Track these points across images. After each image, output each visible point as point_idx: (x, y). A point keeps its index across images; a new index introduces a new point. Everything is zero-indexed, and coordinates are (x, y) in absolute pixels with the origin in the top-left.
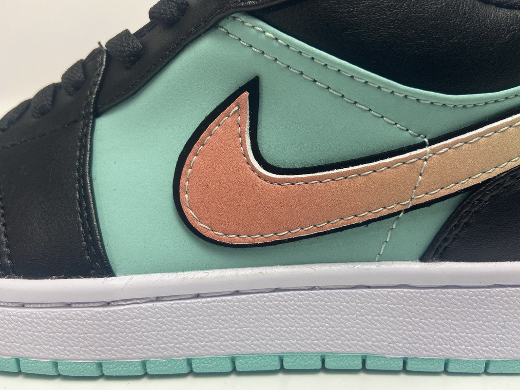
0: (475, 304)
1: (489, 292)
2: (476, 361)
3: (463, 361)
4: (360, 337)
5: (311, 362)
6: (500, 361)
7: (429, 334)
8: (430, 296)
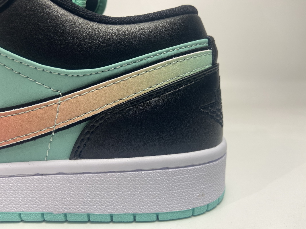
0: (99, 182)
1: (106, 175)
2: (104, 215)
3: (97, 215)
4: (38, 203)
5: (13, 217)
6: (117, 214)
7: (75, 200)
8: (74, 179)
